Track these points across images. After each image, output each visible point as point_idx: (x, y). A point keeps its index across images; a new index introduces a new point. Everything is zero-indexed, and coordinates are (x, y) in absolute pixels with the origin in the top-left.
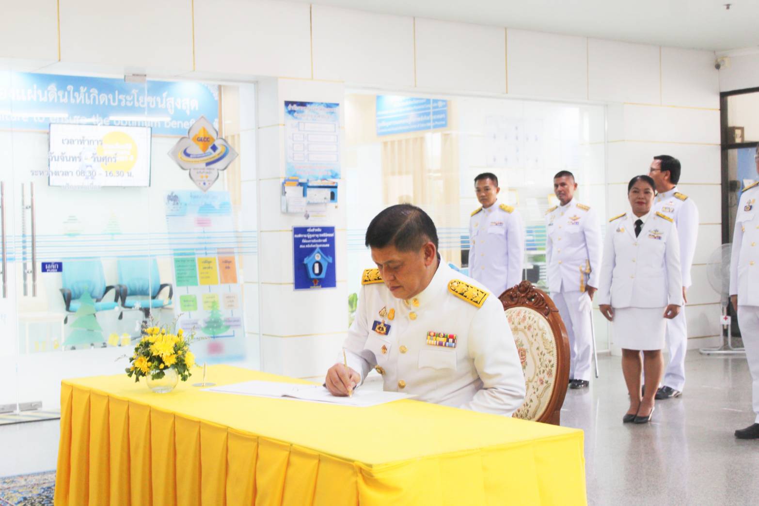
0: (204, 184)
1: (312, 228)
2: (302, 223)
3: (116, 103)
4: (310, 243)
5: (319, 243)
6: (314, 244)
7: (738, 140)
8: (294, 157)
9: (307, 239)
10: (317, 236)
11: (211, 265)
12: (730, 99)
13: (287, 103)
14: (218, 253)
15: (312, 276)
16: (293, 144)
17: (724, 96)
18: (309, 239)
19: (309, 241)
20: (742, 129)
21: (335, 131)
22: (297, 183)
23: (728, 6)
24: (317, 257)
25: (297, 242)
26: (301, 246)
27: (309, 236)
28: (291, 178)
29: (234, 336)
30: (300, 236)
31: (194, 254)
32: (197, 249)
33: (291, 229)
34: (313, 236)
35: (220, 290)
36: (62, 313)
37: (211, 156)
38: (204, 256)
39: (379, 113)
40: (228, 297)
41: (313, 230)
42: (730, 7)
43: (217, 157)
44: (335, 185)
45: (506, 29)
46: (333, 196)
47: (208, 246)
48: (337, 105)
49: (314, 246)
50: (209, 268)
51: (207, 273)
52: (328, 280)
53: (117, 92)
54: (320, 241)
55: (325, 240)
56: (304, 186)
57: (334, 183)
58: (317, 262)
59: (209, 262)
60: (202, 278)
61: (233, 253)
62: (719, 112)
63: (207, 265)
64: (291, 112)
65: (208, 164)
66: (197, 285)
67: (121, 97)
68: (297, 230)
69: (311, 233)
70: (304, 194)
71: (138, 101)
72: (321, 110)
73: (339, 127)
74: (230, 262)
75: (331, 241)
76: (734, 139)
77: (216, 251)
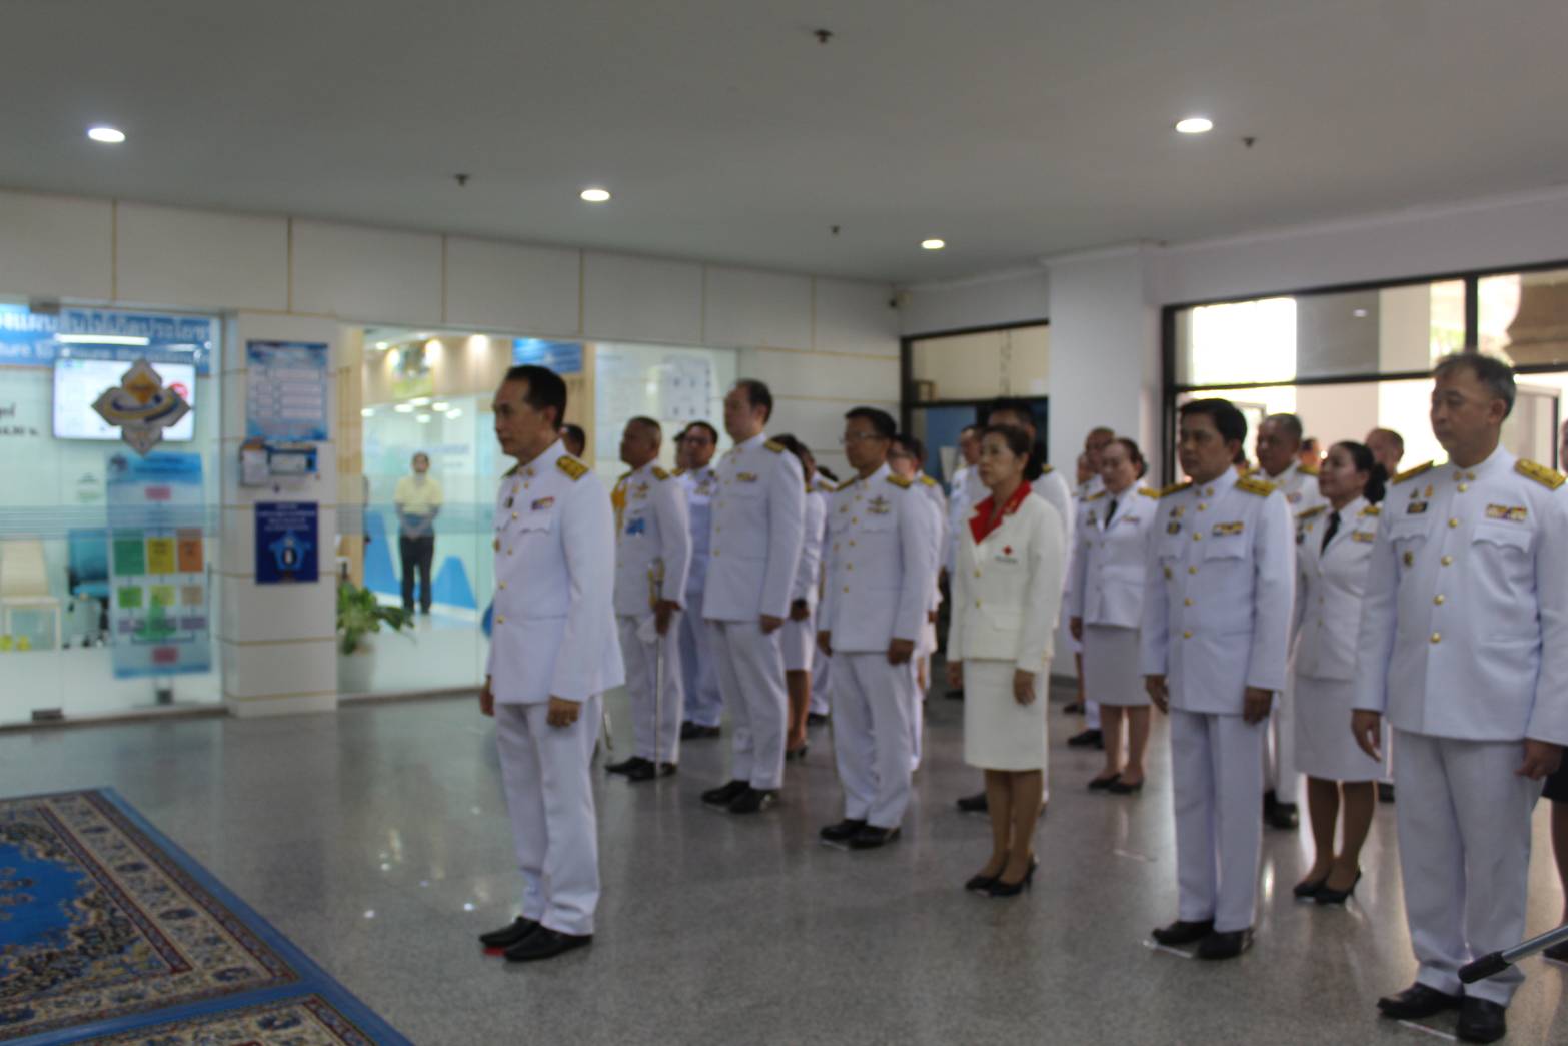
2: (267, 496)
15: (281, 566)
17: (906, 343)
20: (930, 384)
23: (835, 230)
24: (289, 541)
25: (261, 523)
36: (67, 598)
46: (311, 465)
52: (307, 571)
56: (271, 452)
68: (261, 508)
70: (269, 461)
75: (313, 523)
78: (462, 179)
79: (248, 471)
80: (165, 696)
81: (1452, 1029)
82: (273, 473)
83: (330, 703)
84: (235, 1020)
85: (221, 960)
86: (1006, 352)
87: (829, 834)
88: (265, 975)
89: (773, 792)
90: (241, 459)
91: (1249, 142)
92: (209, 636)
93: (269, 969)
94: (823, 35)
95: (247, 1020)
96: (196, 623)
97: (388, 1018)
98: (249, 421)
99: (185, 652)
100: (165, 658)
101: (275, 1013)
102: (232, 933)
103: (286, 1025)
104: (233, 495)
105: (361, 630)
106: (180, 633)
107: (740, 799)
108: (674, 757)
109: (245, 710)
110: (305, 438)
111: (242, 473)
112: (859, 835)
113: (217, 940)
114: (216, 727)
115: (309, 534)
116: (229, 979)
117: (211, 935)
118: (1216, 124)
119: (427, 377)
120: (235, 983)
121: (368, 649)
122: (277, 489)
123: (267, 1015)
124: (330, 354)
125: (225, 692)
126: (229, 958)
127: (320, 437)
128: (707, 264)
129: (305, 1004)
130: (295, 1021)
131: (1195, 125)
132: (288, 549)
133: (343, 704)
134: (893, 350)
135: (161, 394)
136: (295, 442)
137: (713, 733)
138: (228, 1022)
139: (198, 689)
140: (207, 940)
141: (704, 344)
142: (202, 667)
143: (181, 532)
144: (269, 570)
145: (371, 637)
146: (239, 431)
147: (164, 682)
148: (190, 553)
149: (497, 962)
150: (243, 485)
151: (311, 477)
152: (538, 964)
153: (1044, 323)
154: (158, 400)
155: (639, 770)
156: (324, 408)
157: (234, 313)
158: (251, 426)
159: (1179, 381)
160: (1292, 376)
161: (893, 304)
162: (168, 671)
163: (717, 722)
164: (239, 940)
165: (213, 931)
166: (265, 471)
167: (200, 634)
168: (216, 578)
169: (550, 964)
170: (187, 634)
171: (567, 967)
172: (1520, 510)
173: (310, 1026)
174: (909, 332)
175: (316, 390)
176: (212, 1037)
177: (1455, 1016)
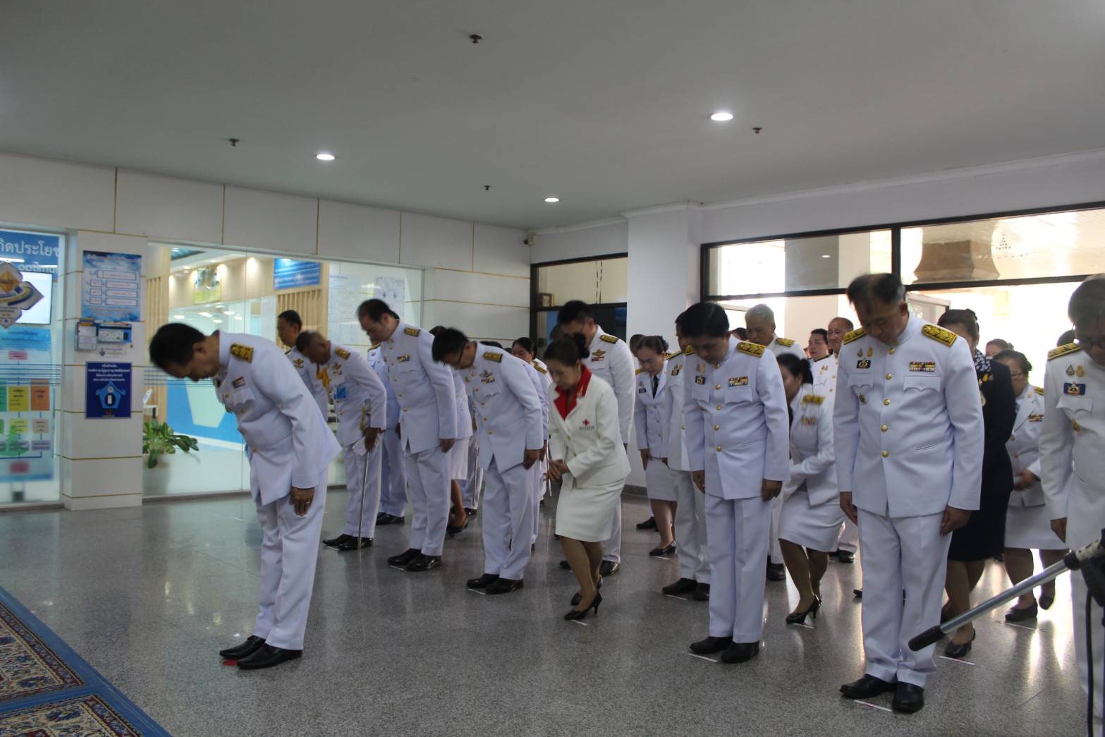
0: (6, 321)
1: (107, 364)
3: (22, 251)
4: (104, 378)
5: (114, 378)
6: (109, 378)
7: (546, 304)
8: (91, 300)
9: (102, 373)
10: (112, 371)
11: (22, 394)
12: (541, 270)
13: (86, 253)
14: (32, 383)
15: (105, 406)
16: (91, 289)
17: (534, 268)
18: (104, 373)
19: (104, 375)
20: (550, 295)
21: (136, 280)
22: (92, 323)
24: (111, 390)
25: (90, 376)
26: (95, 380)
27: (103, 371)
28: (86, 318)
29: (40, 457)
30: (94, 370)
31: (5, 383)
32: (9, 379)
33: (84, 364)
34: (109, 371)
35: (30, 416)
37: (14, 297)
38: (16, 386)
39: (277, 271)
40: (38, 422)
41: (108, 366)
42: (489, 188)
43: (21, 298)
44: (129, 326)
45: (318, 199)
46: (127, 337)
47: (21, 377)
48: (140, 256)
49: (108, 380)
50: (20, 396)
51: (17, 400)
53: (23, 243)
54: (115, 375)
55: (121, 375)
56: (98, 327)
57: (127, 325)
58: (110, 394)
59: (21, 391)
60: (12, 404)
61: (48, 383)
62: (528, 281)
63: (18, 394)
64: (89, 261)
65: (11, 304)
66: (5, 410)
67: (27, 246)
68: (90, 365)
69: (106, 368)
70: (97, 334)
71: (44, 250)
72: (122, 260)
73: (140, 276)
74: (43, 392)
75: (128, 377)
76: (541, 303)
77: (30, 381)
78: (234, 141)
79: (81, 340)
80: (18, 496)
81: (889, 705)
82: (100, 342)
83: (136, 501)
84: (29, 715)
85: (27, 672)
86: (599, 274)
87: (472, 584)
88: (58, 682)
89: (437, 559)
90: (77, 331)
91: (757, 130)
92: (53, 454)
93: (63, 679)
94: (475, 38)
95: (38, 714)
96: (42, 446)
97: (146, 710)
98: (83, 306)
99: (34, 466)
100: (20, 470)
101: (61, 709)
102: (38, 653)
103: (67, 718)
104: (71, 357)
105: (162, 452)
106: (30, 453)
107: (413, 561)
108: (371, 535)
109: (75, 505)
110: (123, 319)
111: (78, 342)
112: (493, 585)
113: (27, 658)
114: (55, 517)
115: (125, 384)
116: (31, 685)
117: (22, 655)
118: (735, 116)
119: (217, 288)
120: (34, 687)
121: (165, 465)
122: (102, 354)
123: (54, 710)
124: (142, 262)
125: (62, 494)
126: (33, 671)
127: (134, 318)
128: (403, 210)
129: (85, 702)
130: (76, 714)
131: (722, 116)
132: (109, 394)
133: (145, 501)
134: (526, 272)
135: (21, 286)
136: (116, 321)
137: (400, 521)
138: (23, 716)
139: (43, 491)
140: (18, 659)
141: (399, 263)
142: (48, 477)
143: (33, 382)
144: (95, 409)
145: (167, 457)
146: (75, 312)
147: (18, 486)
148: (40, 396)
149: (232, 670)
150: (78, 349)
151: (128, 344)
152: (261, 671)
153: (625, 255)
154: (18, 290)
155: (346, 544)
156: (137, 299)
157: (75, 232)
158: (85, 309)
159: (711, 294)
160: (783, 290)
161: (526, 242)
162: (21, 479)
163: (402, 515)
164: (43, 658)
165: (25, 652)
166: (94, 340)
167: (45, 453)
168: (58, 414)
169: (270, 671)
170: (37, 453)
171: (282, 672)
172: (930, 364)
173: (87, 719)
174: (536, 261)
175: (133, 286)
176: (8, 727)
177: (890, 696)
